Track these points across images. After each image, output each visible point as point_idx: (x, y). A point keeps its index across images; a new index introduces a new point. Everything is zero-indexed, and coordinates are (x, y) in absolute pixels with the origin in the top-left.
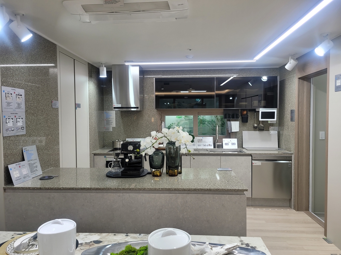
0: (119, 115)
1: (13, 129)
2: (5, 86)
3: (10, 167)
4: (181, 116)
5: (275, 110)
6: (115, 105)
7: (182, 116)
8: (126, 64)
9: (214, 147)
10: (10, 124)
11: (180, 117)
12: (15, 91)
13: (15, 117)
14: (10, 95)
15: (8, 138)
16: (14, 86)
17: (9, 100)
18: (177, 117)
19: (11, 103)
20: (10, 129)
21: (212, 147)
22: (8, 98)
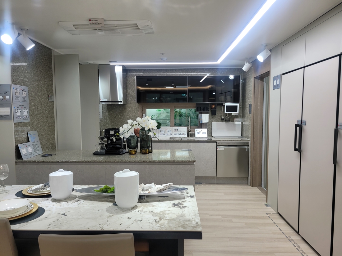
0: (106, 108)
1: (20, 117)
2: (14, 84)
3: (19, 145)
4: (160, 109)
5: (237, 104)
6: (102, 99)
7: (162, 109)
8: (111, 64)
9: (188, 136)
10: (19, 113)
11: (160, 111)
12: (21, 88)
13: (22, 108)
14: (18, 91)
15: (17, 124)
16: (20, 84)
17: (18, 94)
18: (157, 110)
19: (19, 97)
20: (18, 117)
21: (186, 136)
22: (17, 94)
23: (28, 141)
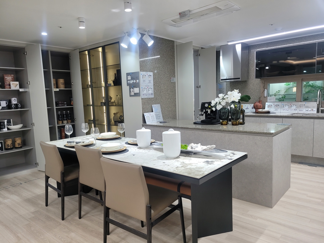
0: (229, 85)
1: (146, 94)
2: (142, 71)
3: (145, 114)
8: (229, 44)
9: (318, 112)
10: (145, 92)
12: (147, 74)
13: (148, 88)
14: (145, 76)
15: (144, 99)
16: (147, 71)
19: (145, 80)
20: (145, 94)
22: (143, 78)
23: (153, 112)
